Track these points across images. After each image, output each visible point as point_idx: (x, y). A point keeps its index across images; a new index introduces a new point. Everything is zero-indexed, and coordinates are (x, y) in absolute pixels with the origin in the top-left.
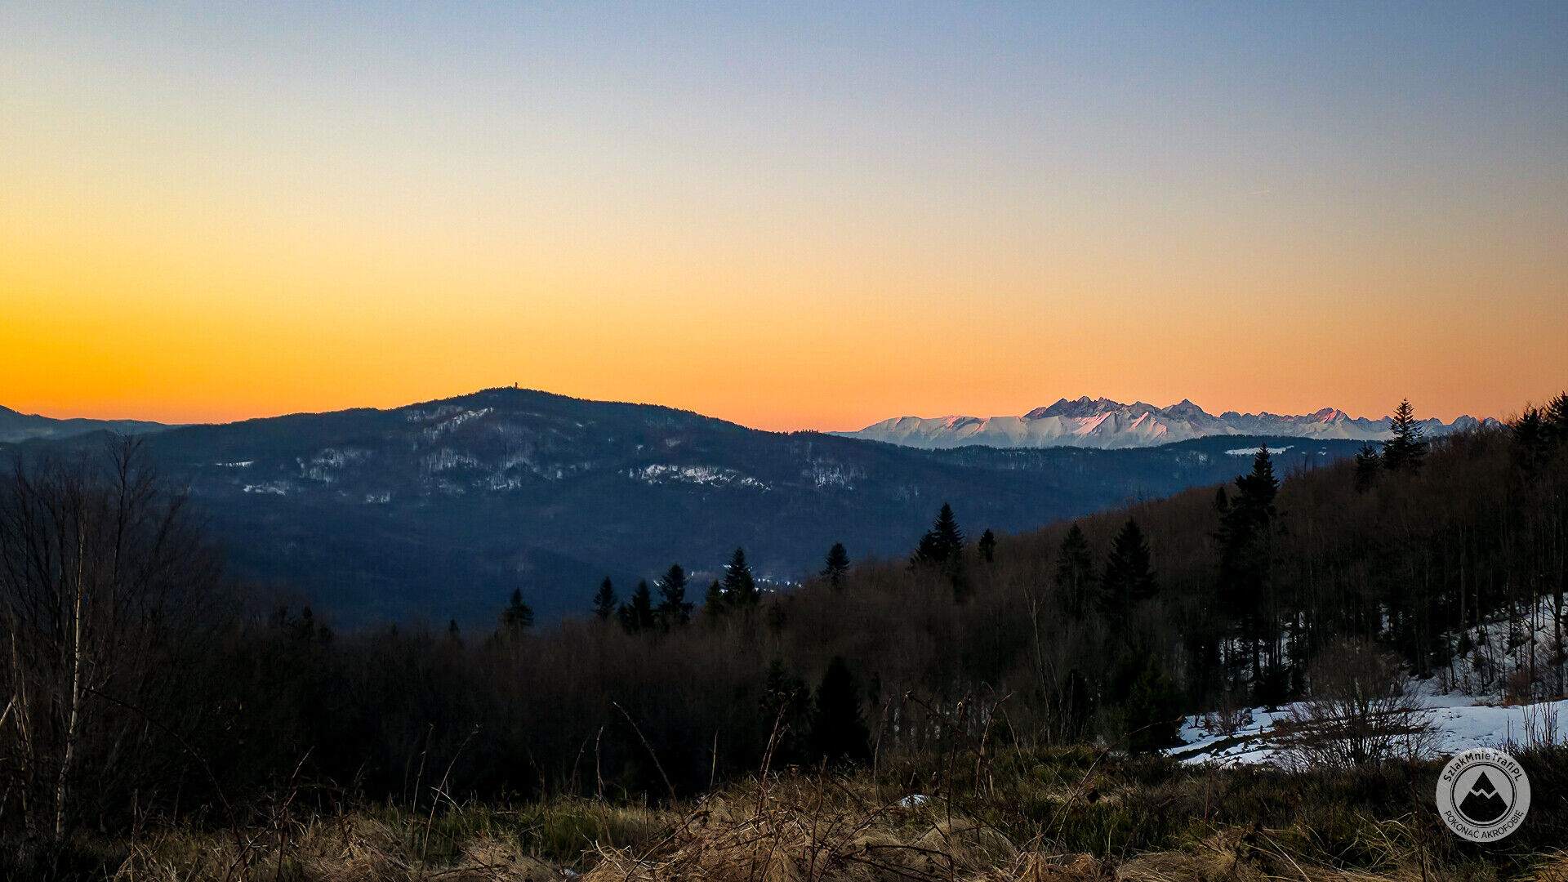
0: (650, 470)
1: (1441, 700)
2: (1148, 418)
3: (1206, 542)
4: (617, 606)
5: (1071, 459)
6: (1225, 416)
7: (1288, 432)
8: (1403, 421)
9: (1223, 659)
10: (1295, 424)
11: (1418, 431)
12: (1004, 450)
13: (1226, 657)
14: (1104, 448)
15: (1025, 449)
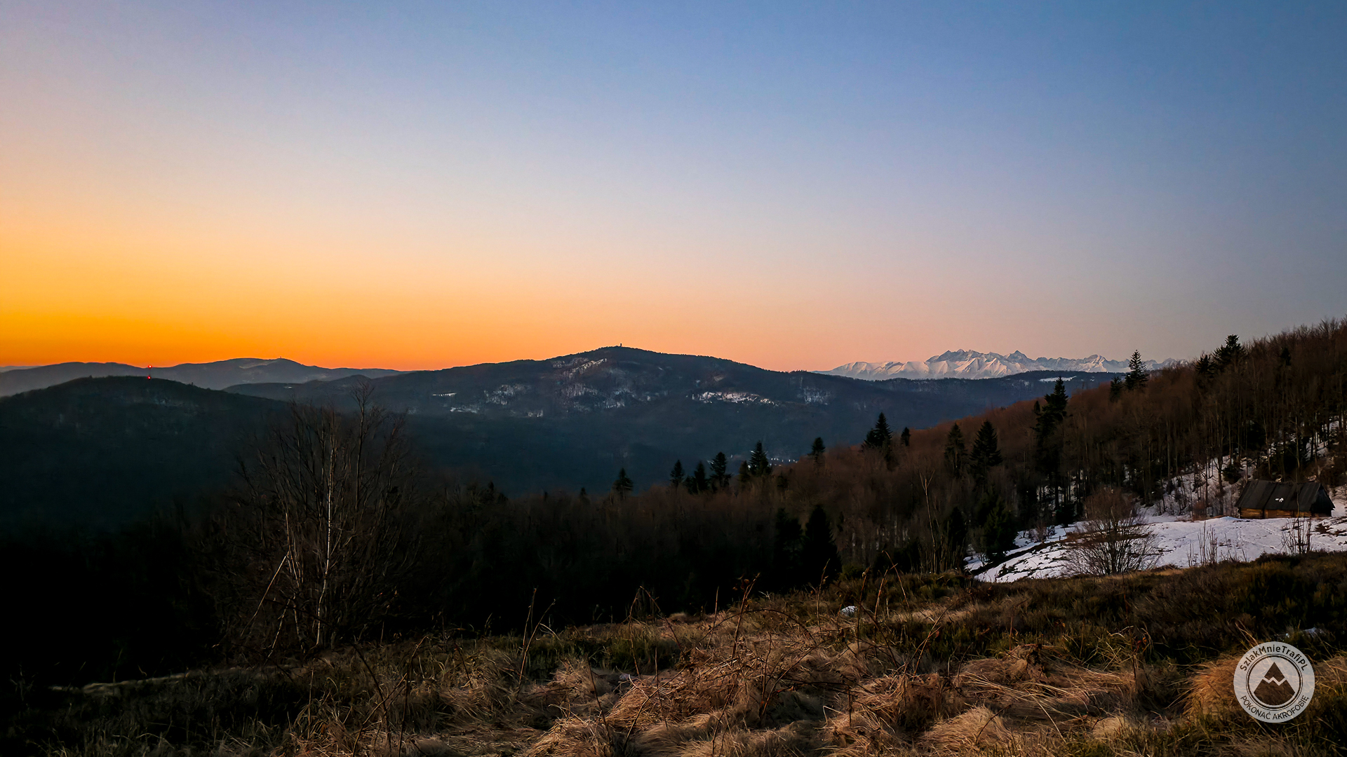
0: (704, 395)
1: (1158, 518)
2: (996, 362)
3: (1029, 431)
4: (684, 478)
5: (954, 385)
6: (1040, 359)
7: (1073, 369)
8: (1136, 362)
9: (1038, 498)
10: (1077, 364)
11: (1144, 368)
12: (915, 381)
13: (1040, 497)
14: (972, 379)
15: (928, 380)
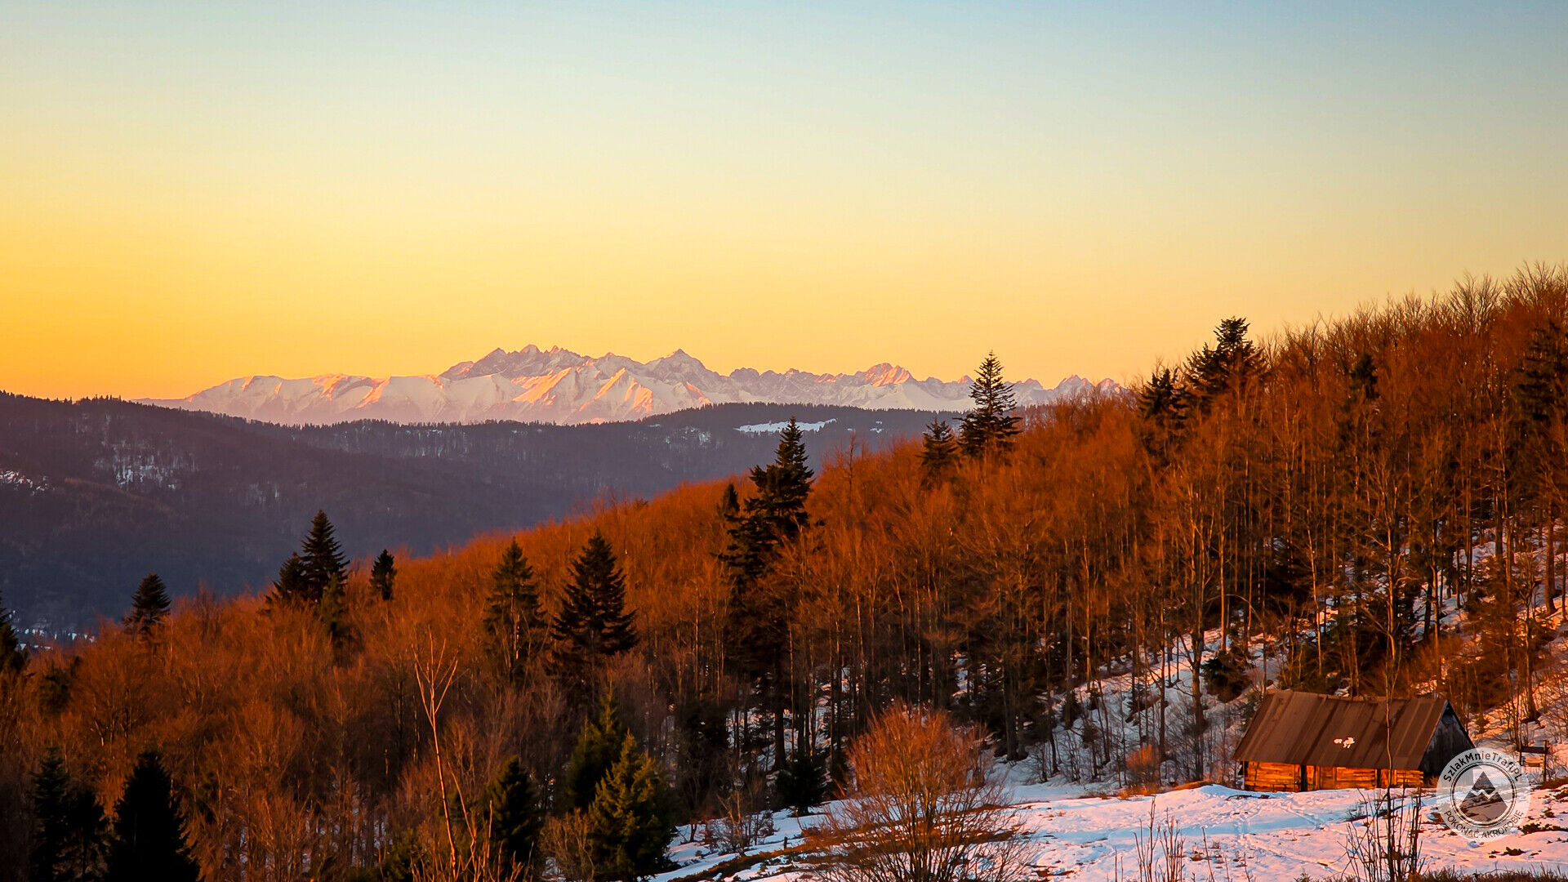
1: (1037, 790)
2: (625, 378)
3: (708, 567)
5: (511, 440)
6: (739, 374)
7: (827, 400)
8: (988, 385)
9: (731, 740)
10: (837, 387)
11: (1009, 400)
12: (411, 427)
13: (737, 737)
14: (559, 423)
15: (442, 426)
